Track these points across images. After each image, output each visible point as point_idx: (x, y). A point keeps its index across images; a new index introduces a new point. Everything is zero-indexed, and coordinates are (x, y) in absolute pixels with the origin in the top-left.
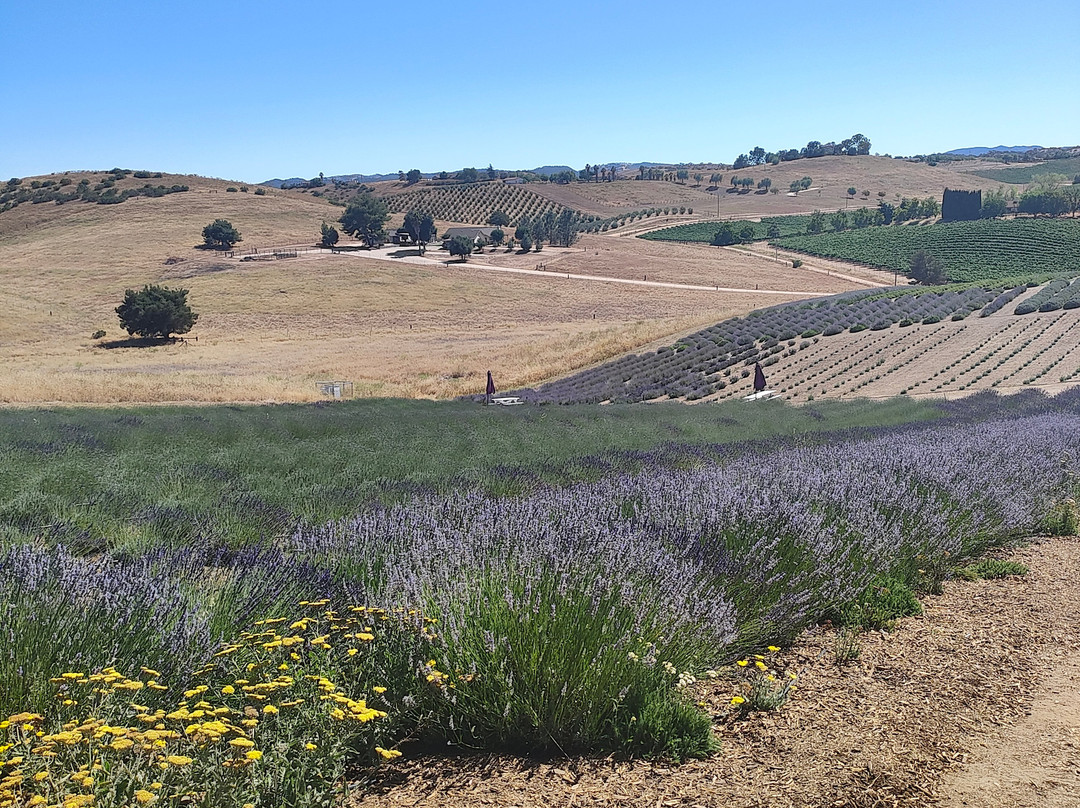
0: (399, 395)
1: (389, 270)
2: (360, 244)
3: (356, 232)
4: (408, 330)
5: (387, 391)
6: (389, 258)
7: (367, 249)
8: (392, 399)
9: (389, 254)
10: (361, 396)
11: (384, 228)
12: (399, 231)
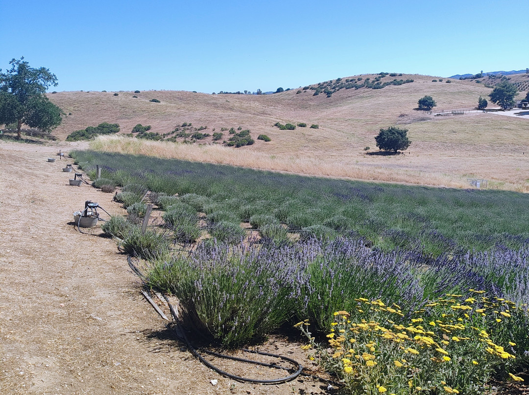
0: (513, 190)
1: (514, 122)
2: (499, 108)
3: (498, 101)
4: (521, 155)
5: (507, 187)
6: (515, 116)
7: (503, 110)
8: (509, 191)
9: (515, 114)
10: (491, 188)
11: (514, 99)
12: (523, 101)
